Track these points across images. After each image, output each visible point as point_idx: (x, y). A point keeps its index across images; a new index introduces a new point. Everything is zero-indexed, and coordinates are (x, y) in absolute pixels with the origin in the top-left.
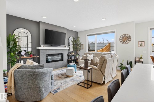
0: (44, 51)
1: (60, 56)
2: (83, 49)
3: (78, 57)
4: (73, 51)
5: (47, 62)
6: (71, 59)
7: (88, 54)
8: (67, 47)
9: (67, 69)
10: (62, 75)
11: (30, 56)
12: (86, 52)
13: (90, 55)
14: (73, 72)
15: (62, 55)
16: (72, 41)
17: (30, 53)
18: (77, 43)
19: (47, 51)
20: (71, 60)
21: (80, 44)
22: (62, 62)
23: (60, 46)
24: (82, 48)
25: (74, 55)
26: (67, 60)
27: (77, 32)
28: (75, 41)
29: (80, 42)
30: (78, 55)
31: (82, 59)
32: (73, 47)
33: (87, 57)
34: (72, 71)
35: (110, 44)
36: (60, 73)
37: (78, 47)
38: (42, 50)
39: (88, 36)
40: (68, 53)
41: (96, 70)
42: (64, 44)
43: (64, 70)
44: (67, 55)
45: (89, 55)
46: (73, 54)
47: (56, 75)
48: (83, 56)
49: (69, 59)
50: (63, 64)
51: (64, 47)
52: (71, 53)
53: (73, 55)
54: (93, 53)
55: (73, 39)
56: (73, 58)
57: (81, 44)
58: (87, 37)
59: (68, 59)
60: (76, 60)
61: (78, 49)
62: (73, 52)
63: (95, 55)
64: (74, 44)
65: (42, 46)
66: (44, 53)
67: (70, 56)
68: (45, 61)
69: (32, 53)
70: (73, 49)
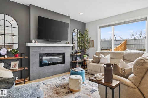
0: (37, 48)
1: (61, 56)
2: (93, 47)
3: (86, 58)
4: (78, 49)
5: (42, 64)
6: (75, 60)
7: (101, 54)
8: (70, 43)
9: (70, 78)
10: (61, 86)
11: (15, 56)
12: (98, 51)
13: (105, 56)
14: (79, 84)
15: (63, 55)
16: (78, 36)
17: (15, 52)
18: (85, 39)
19: (42, 49)
20: (76, 63)
21: (88, 39)
22: (63, 65)
23: (60, 42)
24: (91, 46)
25: (80, 56)
26: (71, 62)
27: (85, 23)
28: (82, 35)
29: (89, 37)
30: (86, 56)
31: (93, 62)
32: (79, 44)
33: (100, 58)
34: (78, 81)
35: (126, 41)
36: (59, 82)
37: (86, 43)
38: (33, 48)
39: (100, 27)
40: (72, 52)
41: (128, 86)
42: (66, 39)
43: (66, 78)
44: (71, 55)
45: (103, 56)
46: (80, 54)
47: (52, 86)
48: (94, 58)
49: (73, 60)
50: (65, 69)
51: (66, 43)
52: (76, 53)
53: (78, 56)
54: (109, 53)
55: (80, 34)
56: (79, 59)
57: (90, 40)
58: (99, 29)
59: (71, 60)
60: (82, 62)
61: (87, 47)
62: (79, 51)
63: (112, 56)
64: (81, 40)
65: (33, 41)
66: (36, 52)
67: (75, 57)
68: (38, 64)
69: (17, 52)
70: (78, 48)
